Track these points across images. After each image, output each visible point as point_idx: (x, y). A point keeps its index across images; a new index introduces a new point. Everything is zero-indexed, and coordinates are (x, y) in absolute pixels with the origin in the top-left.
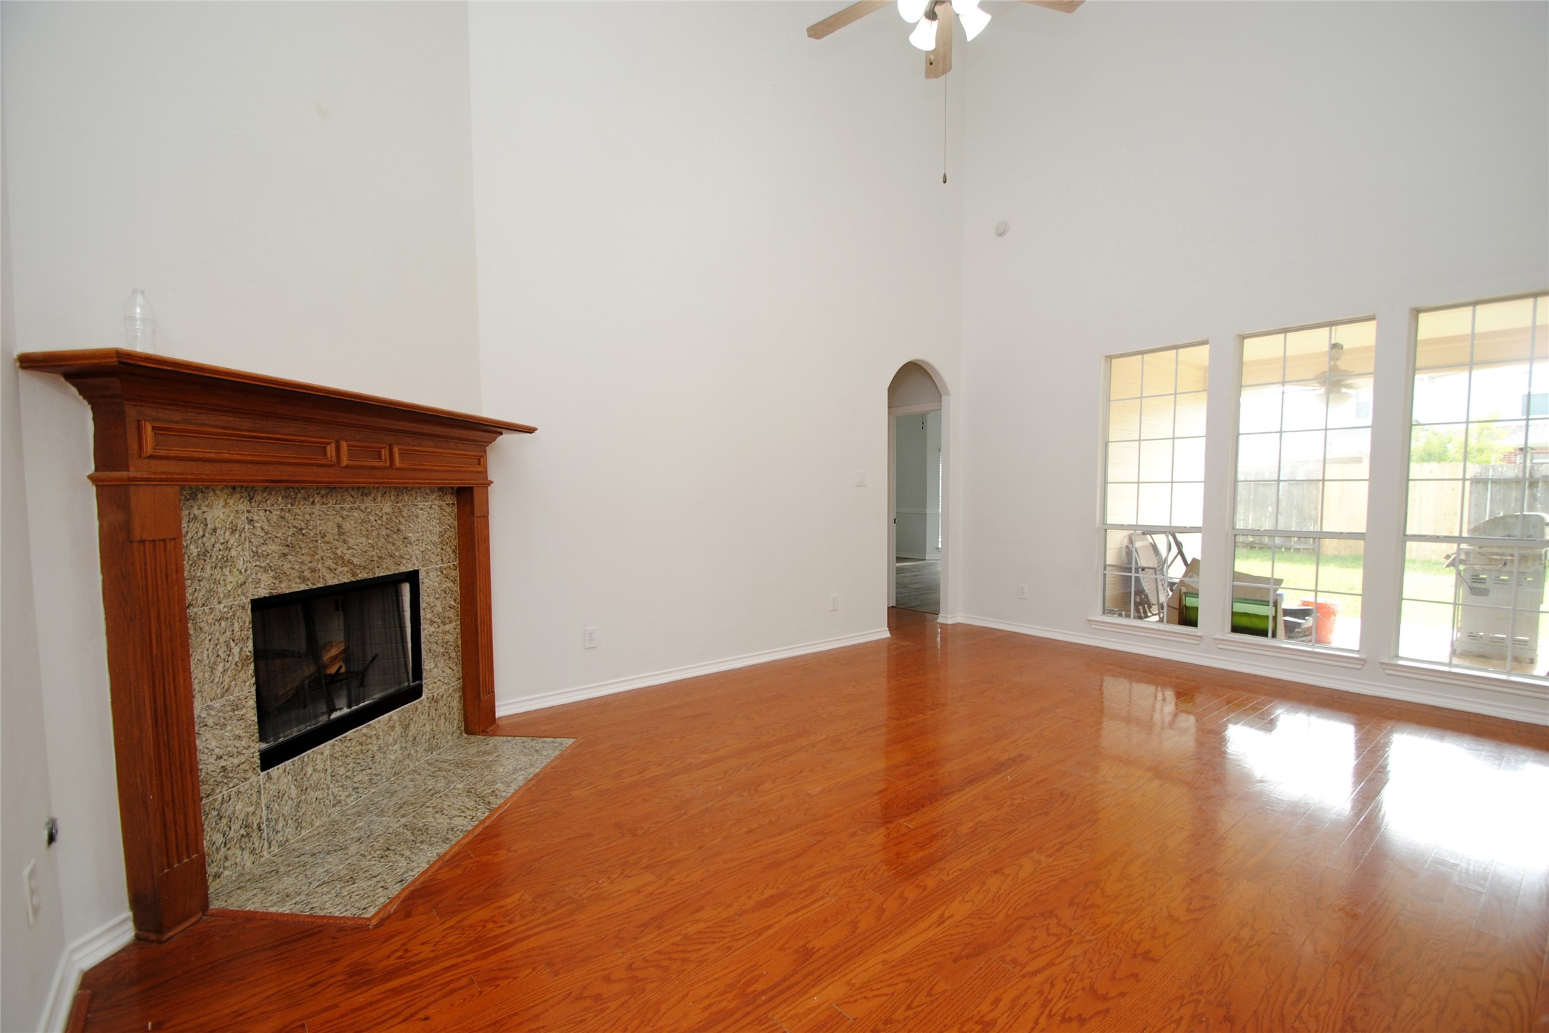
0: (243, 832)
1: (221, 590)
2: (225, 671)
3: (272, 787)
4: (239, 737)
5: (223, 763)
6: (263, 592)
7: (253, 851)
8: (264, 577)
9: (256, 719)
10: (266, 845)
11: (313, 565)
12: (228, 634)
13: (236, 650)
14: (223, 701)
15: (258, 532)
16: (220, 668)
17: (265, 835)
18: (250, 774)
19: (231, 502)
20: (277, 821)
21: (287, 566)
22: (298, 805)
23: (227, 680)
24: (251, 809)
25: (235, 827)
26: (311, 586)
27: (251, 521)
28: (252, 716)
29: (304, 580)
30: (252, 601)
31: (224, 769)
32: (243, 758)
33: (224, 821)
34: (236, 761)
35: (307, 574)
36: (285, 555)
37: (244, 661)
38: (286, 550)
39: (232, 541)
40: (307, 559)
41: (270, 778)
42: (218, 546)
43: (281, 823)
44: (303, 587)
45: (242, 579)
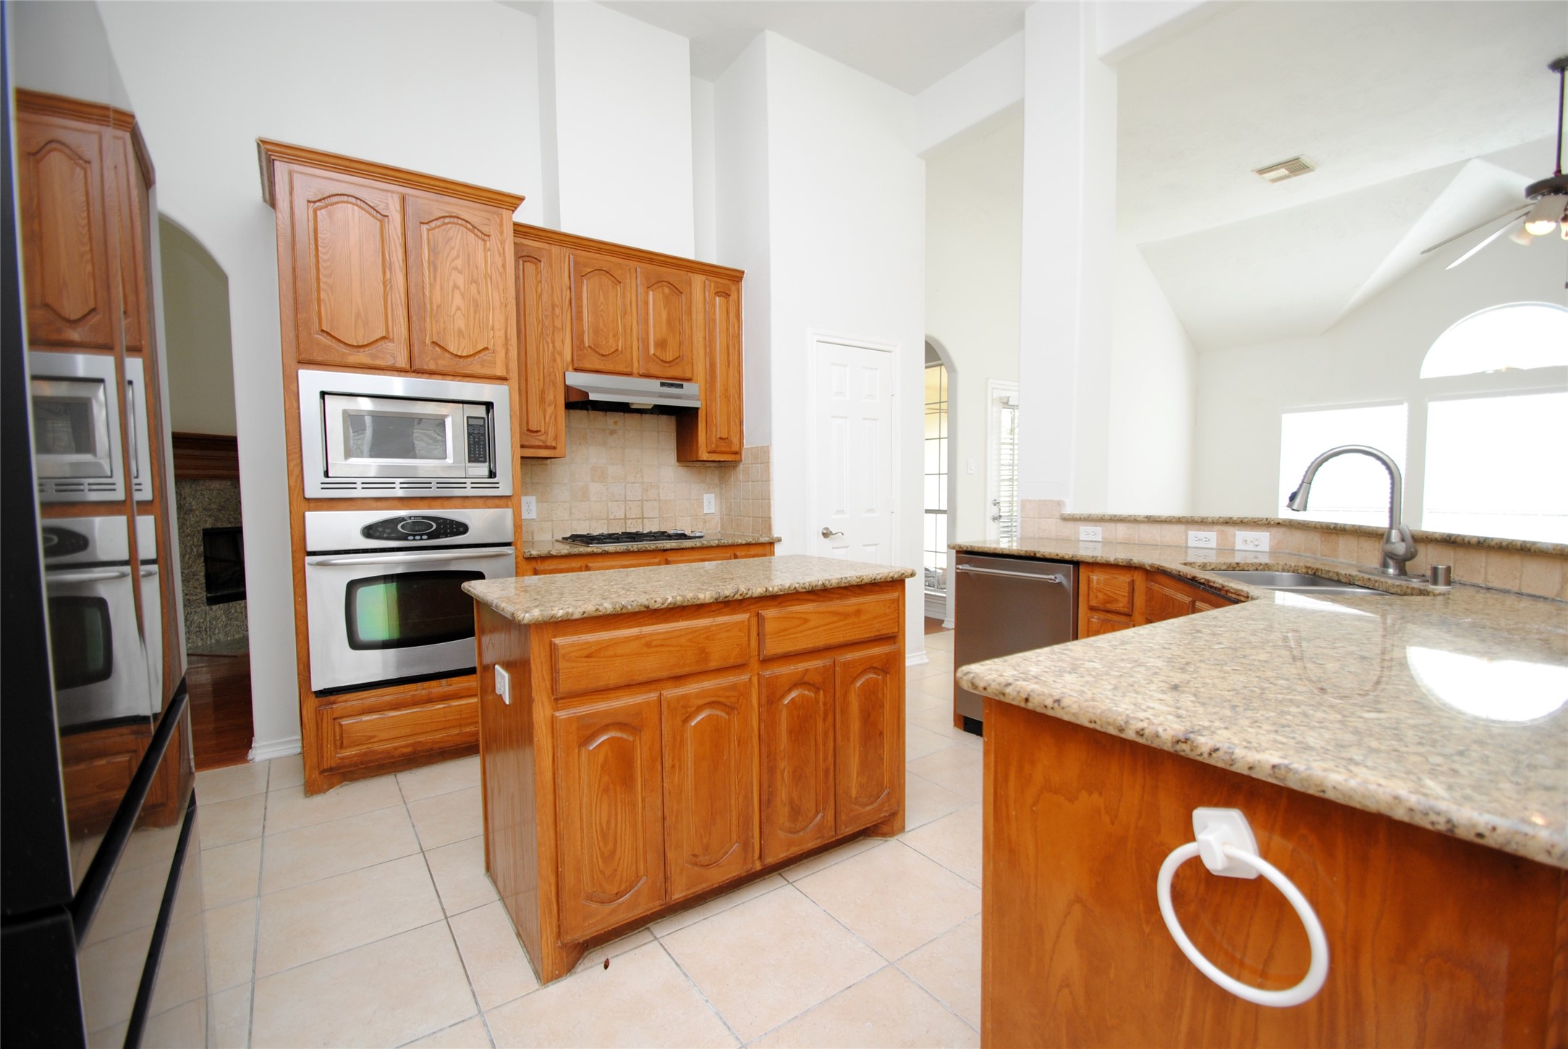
0: (197, 629)
1: (188, 523)
2: (189, 558)
3: (213, 614)
4: (196, 588)
5: (188, 597)
6: (208, 526)
7: (202, 639)
8: (209, 520)
9: (204, 581)
10: (209, 638)
11: (235, 516)
12: (191, 542)
13: (195, 550)
14: (189, 571)
15: (207, 499)
16: (187, 556)
17: (208, 634)
18: (201, 605)
19: (193, 486)
20: (215, 629)
21: (221, 516)
22: (226, 625)
23: (190, 563)
24: (202, 621)
25: (194, 626)
26: (233, 525)
27: (202, 495)
28: (203, 580)
29: (230, 522)
30: (203, 530)
31: (189, 600)
32: (198, 597)
33: (189, 623)
34: (194, 598)
35: (232, 520)
36: (220, 510)
37: (199, 555)
38: (221, 508)
39: (193, 503)
40: (232, 513)
41: (211, 609)
42: (187, 505)
43: (217, 631)
44: (229, 526)
45: (198, 519)
